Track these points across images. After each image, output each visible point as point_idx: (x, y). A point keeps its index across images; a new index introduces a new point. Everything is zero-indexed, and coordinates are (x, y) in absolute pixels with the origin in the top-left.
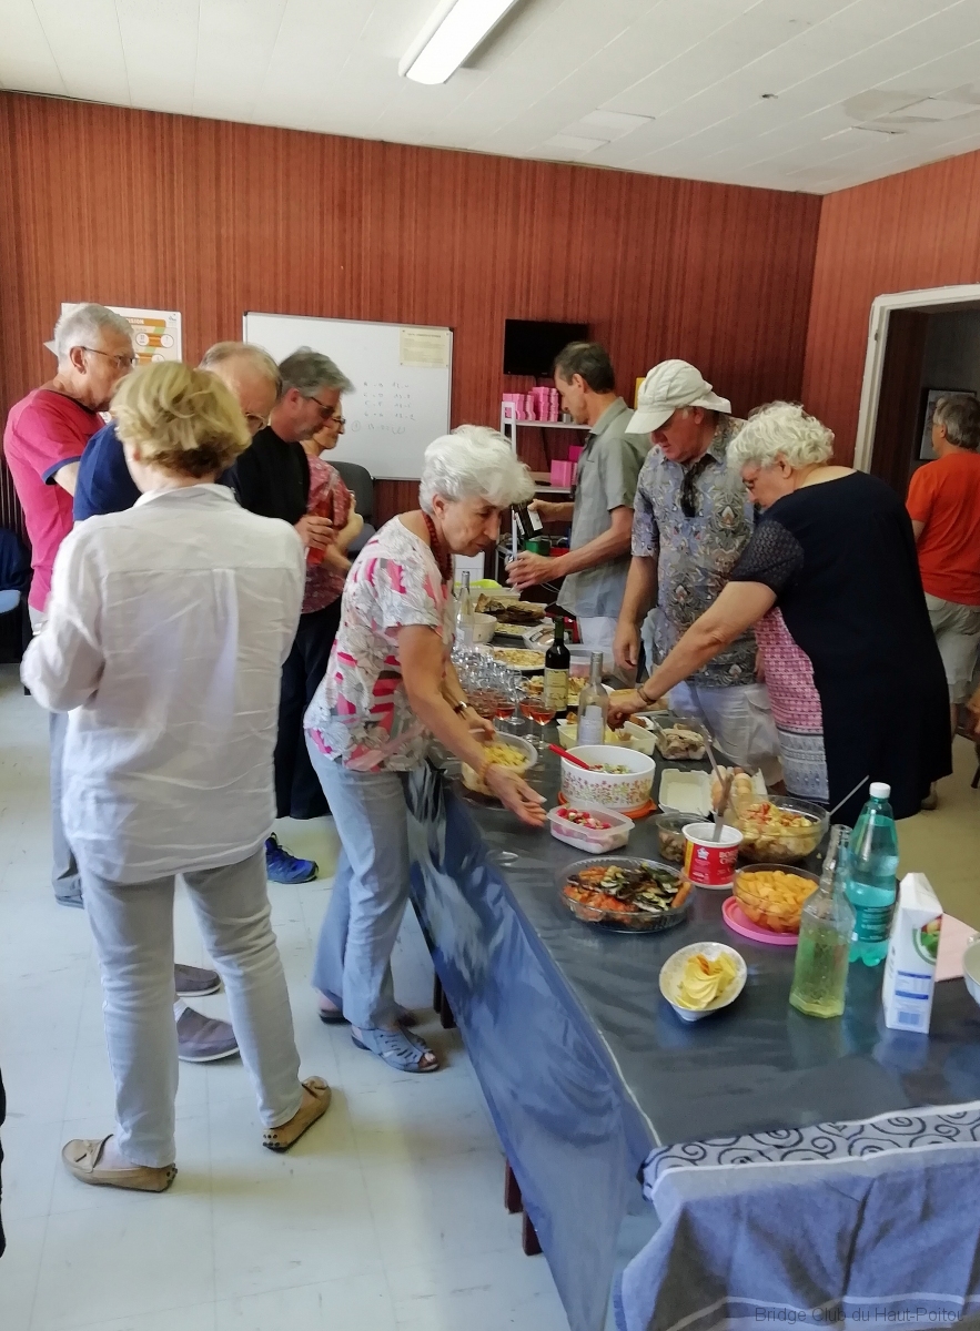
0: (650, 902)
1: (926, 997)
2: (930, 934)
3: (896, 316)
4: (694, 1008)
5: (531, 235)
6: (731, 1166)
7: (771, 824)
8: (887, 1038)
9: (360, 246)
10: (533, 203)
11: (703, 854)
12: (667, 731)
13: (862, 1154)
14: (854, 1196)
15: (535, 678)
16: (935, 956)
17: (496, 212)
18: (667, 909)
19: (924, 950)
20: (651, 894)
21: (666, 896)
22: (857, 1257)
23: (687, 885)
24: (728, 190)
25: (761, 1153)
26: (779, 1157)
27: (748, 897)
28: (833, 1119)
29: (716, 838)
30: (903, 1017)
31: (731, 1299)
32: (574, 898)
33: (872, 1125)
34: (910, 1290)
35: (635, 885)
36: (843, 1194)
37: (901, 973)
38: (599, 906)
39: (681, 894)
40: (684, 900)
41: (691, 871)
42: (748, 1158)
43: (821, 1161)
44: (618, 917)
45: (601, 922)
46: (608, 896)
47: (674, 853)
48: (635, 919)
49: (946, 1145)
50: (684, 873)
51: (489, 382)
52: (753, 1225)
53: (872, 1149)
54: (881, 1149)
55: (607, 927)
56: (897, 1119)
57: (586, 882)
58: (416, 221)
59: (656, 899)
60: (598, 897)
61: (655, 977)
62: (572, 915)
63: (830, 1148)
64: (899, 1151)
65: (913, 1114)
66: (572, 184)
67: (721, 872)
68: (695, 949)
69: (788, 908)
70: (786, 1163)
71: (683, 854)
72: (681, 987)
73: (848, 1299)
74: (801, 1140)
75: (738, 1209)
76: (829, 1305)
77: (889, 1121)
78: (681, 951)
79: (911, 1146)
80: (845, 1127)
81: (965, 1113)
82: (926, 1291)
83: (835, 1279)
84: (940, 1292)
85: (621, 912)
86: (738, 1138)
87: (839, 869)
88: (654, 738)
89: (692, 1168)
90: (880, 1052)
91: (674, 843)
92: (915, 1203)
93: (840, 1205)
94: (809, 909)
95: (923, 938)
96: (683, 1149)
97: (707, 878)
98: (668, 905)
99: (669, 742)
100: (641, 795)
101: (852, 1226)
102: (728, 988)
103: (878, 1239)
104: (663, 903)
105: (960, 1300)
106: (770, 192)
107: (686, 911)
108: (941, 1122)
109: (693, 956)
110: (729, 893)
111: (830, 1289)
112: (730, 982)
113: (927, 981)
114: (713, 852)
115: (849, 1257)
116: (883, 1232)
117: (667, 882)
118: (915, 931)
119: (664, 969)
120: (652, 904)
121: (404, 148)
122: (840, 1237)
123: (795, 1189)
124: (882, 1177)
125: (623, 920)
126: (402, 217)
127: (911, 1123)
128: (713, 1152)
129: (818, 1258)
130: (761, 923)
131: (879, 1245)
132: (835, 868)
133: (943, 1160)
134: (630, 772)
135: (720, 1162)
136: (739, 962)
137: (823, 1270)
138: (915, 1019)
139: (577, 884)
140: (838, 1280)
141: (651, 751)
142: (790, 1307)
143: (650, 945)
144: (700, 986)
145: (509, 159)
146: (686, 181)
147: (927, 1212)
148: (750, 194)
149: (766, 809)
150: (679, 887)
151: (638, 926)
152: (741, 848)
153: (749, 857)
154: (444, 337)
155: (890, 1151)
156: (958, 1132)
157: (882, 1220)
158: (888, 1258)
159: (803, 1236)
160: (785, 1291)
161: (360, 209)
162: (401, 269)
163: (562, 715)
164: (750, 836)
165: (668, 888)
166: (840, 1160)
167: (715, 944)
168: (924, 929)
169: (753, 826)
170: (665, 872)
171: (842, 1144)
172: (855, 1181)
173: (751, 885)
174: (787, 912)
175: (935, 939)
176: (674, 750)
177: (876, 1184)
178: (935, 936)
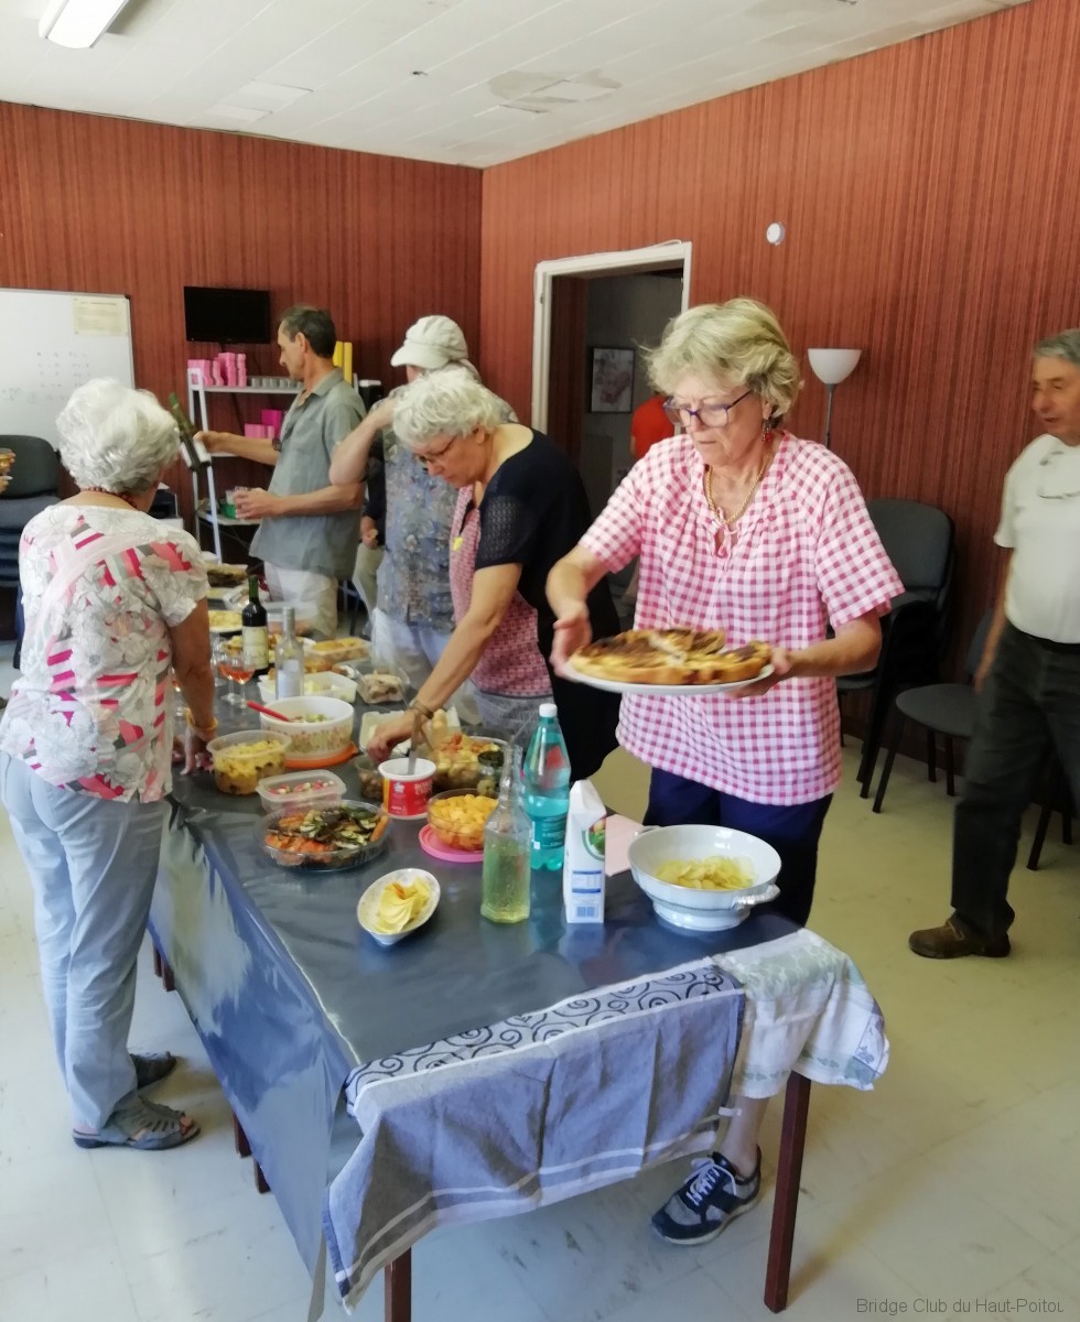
0: (349, 840)
1: (599, 891)
2: (597, 834)
3: (559, 282)
4: (390, 932)
5: (202, 202)
6: (425, 1071)
7: (463, 753)
8: (569, 932)
9: (19, 213)
10: (201, 171)
11: (399, 788)
12: (367, 677)
13: (545, 1039)
14: (539, 1078)
15: (235, 638)
16: (603, 852)
17: (163, 179)
18: (365, 844)
19: (593, 849)
20: (349, 832)
21: (365, 832)
22: (548, 1131)
23: (384, 819)
24: (393, 162)
25: (454, 1054)
26: (470, 1055)
27: (441, 822)
28: (518, 1012)
29: (411, 771)
30: (581, 911)
31: (436, 1193)
32: (273, 846)
33: (555, 1012)
34: (596, 1152)
35: (333, 826)
36: (529, 1078)
37: (575, 873)
38: (299, 850)
39: (379, 827)
40: (382, 833)
41: (390, 805)
42: (442, 1062)
43: (508, 1052)
44: (318, 858)
45: (302, 865)
46: (308, 840)
47: (374, 791)
48: (335, 858)
49: (618, 1018)
50: (384, 808)
51: (173, 349)
52: (450, 1121)
53: (553, 1032)
54: (561, 1032)
55: (309, 869)
56: (575, 1003)
57: (286, 829)
58: (79, 188)
59: (354, 836)
60: (298, 842)
61: (354, 911)
62: (273, 863)
63: (517, 1038)
64: (577, 1030)
65: (588, 996)
66: (239, 152)
67: (418, 802)
68: (391, 878)
69: (478, 827)
70: (476, 1059)
71: (381, 790)
72: (378, 915)
73: (543, 1171)
74: (491, 1035)
75: (434, 1109)
76: (526, 1180)
77: (569, 1005)
78: (379, 880)
79: (587, 1024)
80: (530, 1017)
81: (634, 987)
82: (612, 1149)
83: (530, 1155)
84: (624, 1147)
85: (320, 853)
86: (433, 1044)
87: (515, 785)
88: (354, 685)
89: (390, 1079)
90: (564, 945)
91: (374, 782)
92: (594, 1074)
93: (528, 1089)
94: (492, 825)
95: (591, 837)
96: (381, 1064)
97: (405, 809)
98: (367, 840)
99: (369, 688)
100: (341, 740)
101: (539, 1105)
102: (423, 910)
103: (564, 1112)
104: (361, 839)
105: (640, 1152)
106: (434, 165)
107: (385, 843)
108: (613, 998)
109: (390, 884)
110: (424, 822)
111: (526, 1164)
112: (425, 903)
113: (598, 876)
114: (409, 786)
115: (541, 1133)
116: (569, 1104)
117: (364, 818)
118: (584, 833)
119: (362, 899)
120: (352, 842)
121: (58, 113)
122: (530, 1116)
123: (485, 1081)
124: (563, 1056)
125: (322, 860)
126: (63, 184)
127: (587, 1004)
128: (409, 1061)
129: (513, 1140)
130: (455, 845)
131: (566, 1117)
132: (511, 785)
133: (614, 1032)
134: (331, 719)
135: (416, 1070)
136: (432, 884)
137: (518, 1149)
138: (591, 912)
139: (277, 832)
140: (533, 1156)
141: (352, 697)
142: (491, 1188)
143: (352, 880)
144: (396, 910)
145: (172, 127)
146: (352, 152)
147: (605, 1080)
148: (414, 167)
149: (458, 740)
150: (377, 822)
151: (338, 864)
152: (435, 779)
153: (443, 785)
154: (121, 305)
155: (569, 1032)
156: (627, 1004)
157: (566, 1095)
158: (574, 1129)
159: (496, 1123)
160: (484, 1174)
161: (16, 175)
162: (66, 235)
163: (264, 672)
164: (443, 766)
165: (366, 824)
166: (526, 1047)
167: (410, 870)
168: (592, 830)
169: (446, 757)
170: (363, 810)
171: (528, 1034)
172: (539, 1064)
173: (444, 811)
174: (476, 832)
175: (601, 838)
176: (375, 695)
177: (558, 1063)
178: (601, 834)
